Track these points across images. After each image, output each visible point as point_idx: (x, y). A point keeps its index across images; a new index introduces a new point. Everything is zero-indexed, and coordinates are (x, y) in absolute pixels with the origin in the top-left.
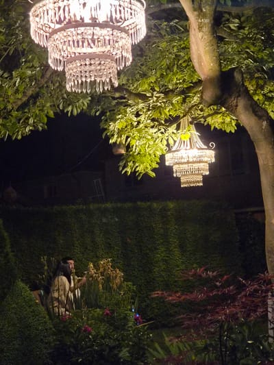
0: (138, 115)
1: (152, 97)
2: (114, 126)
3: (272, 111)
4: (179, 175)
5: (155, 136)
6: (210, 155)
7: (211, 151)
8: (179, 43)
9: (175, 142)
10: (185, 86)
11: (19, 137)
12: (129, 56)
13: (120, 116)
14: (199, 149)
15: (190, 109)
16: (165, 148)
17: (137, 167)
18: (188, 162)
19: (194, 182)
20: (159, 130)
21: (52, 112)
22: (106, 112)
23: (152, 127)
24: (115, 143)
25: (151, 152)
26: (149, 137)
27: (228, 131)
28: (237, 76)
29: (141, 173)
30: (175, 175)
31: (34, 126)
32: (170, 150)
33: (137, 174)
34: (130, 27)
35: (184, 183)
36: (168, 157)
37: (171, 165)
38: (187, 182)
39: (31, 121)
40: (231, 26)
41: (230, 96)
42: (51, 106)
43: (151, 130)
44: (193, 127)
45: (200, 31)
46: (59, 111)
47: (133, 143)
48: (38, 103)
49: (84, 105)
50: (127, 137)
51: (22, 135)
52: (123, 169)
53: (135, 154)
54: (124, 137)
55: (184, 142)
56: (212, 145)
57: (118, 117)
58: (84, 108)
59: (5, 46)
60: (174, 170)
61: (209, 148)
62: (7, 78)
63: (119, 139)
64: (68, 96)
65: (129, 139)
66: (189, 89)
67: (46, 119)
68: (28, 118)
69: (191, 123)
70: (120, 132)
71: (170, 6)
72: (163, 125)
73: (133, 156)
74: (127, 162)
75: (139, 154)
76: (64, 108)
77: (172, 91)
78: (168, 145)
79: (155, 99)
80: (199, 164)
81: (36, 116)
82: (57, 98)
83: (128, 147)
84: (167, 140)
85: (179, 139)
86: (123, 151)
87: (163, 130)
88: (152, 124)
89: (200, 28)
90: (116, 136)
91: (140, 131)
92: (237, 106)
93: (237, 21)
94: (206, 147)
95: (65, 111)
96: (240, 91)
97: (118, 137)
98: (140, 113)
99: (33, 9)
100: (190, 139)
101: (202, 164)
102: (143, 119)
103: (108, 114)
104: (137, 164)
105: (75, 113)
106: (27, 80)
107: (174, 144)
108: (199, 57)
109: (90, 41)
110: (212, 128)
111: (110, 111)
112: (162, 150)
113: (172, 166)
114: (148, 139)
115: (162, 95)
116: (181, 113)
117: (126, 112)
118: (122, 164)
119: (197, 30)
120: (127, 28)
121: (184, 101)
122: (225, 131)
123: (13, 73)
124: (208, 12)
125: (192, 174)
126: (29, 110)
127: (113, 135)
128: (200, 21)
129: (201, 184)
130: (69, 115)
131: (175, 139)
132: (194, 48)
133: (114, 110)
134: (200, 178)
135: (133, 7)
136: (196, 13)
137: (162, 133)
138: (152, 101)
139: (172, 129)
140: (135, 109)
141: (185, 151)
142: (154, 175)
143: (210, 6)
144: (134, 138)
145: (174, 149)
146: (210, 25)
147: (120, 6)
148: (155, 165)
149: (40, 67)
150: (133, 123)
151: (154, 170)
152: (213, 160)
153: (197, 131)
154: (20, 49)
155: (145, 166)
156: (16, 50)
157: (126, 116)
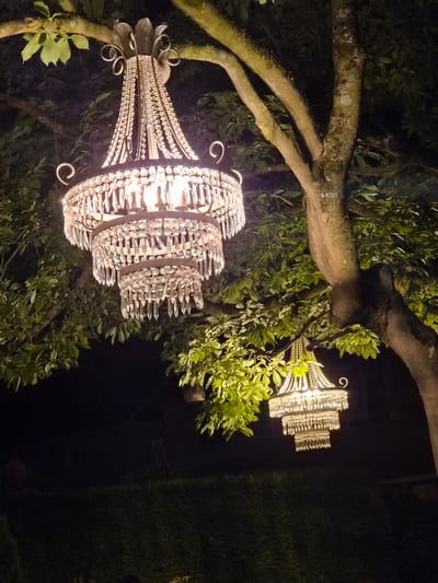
0: (222, 339)
1: (244, 309)
2: (186, 359)
3: (435, 323)
4: (292, 432)
5: (251, 371)
6: (339, 398)
7: (342, 392)
8: (288, 226)
9: (283, 379)
10: (297, 290)
11: (35, 382)
12: (220, 260)
13: (194, 342)
14: (322, 390)
15: (306, 325)
16: (267, 389)
17: (224, 422)
18: (305, 412)
19: (316, 443)
20: (258, 362)
21: (86, 339)
22: (170, 335)
23: (246, 358)
24: (188, 386)
25: (245, 398)
26: (243, 374)
27: (366, 357)
28: (384, 277)
29: (230, 430)
30: (285, 433)
31: (57, 363)
32: (275, 392)
33: (224, 432)
34: (218, 212)
35: (300, 444)
36: (273, 403)
37: (279, 416)
38: (306, 443)
39: (54, 356)
40: (366, 196)
41: (376, 309)
42: (84, 329)
43: (245, 362)
44: (311, 355)
45: (324, 211)
46: (96, 337)
47: (217, 384)
48: (65, 327)
49: (136, 326)
50: (208, 376)
51: (38, 378)
52: (202, 427)
53: (221, 402)
54: (201, 376)
55: (298, 379)
56: (344, 381)
57: (190, 344)
58: (137, 330)
59: (13, 242)
60: (284, 425)
61: (338, 387)
62: (15, 291)
63: (194, 379)
64: (109, 312)
65: (210, 379)
66: (304, 293)
67: (77, 352)
68: (48, 351)
69: (309, 349)
70: (196, 368)
71: (270, 169)
72: (264, 353)
73: (217, 404)
74: (208, 415)
75: (227, 401)
76: (104, 331)
77: (276, 297)
78: (272, 385)
79: (250, 312)
80: (322, 414)
81: (62, 346)
82: (94, 317)
83: (209, 392)
84: (271, 378)
85: (290, 374)
86: (200, 398)
87: (263, 362)
88: (245, 353)
89: (324, 206)
90: (188, 374)
91: (227, 365)
92: (386, 324)
93: (374, 188)
94: (334, 386)
95: (107, 336)
96: (390, 300)
97: (192, 376)
98: (227, 336)
99: (67, 195)
100: (307, 374)
101: (328, 413)
102: (230, 345)
103: (173, 337)
104: (224, 418)
105: (122, 338)
106: (49, 293)
107: (283, 383)
108: (324, 250)
109: (158, 239)
110: (341, 354)
111: (177, 333)
112: (262, 393)
113: (281, 419)
114: (241, 378)
115: (261, 306)
116: (292, 333)
117: (203, 335)
118: (200, 418)
119: (319, 211)
120: (214, 215)
121: (295, 312)
122: (361, 356)
123: (27, 282)
124: (335, 182)
125: (313, 429)
126: (50, 337)
127: (185, 373)
128: (323, 196)
129: (328, 445)
130: (113, 341)
131: (284, 374)
132: (314, 236)
133: (182, 331)
134: (325, 436)
135: (225, 185)
136: (316, 184)
137: (262, 366)
138: (244, 316)
139: (278, 359)
140: (219, 330)
141: (299, 395)
142: (252, 433)
143: (337, 173)
144: (218, 377)
145: (281, 391)
146: (339, 202)
147: (204, 184)
148: (252, 418)
149: (67, 269)
150: (216, 352)
151: (251, 425)
152: (346, 406)
153: (319, 360)
154: (37, 244)
155: (237, 420)
156: (31, 247)
157: (203, 342)
